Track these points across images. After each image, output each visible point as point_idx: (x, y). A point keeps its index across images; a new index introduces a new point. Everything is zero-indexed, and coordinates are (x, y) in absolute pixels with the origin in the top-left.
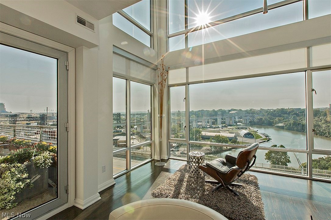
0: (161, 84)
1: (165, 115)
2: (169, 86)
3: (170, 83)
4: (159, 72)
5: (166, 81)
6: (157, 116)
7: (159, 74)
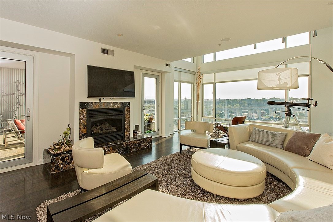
0: (198, 83)
1: (200, 102)
2: (203, 84)
3: (204, 82)
4: (197, 77)
5: (201, 82)
6: (196, 102)
7: (197, 78)
